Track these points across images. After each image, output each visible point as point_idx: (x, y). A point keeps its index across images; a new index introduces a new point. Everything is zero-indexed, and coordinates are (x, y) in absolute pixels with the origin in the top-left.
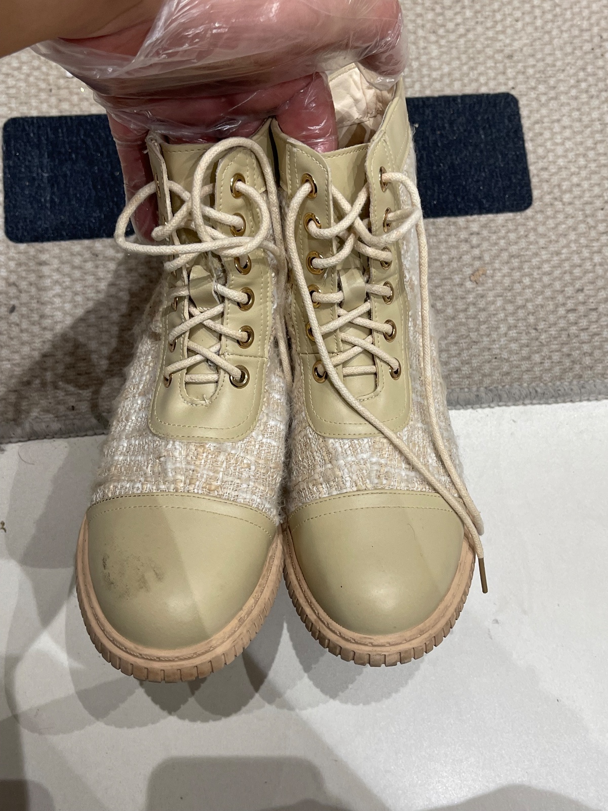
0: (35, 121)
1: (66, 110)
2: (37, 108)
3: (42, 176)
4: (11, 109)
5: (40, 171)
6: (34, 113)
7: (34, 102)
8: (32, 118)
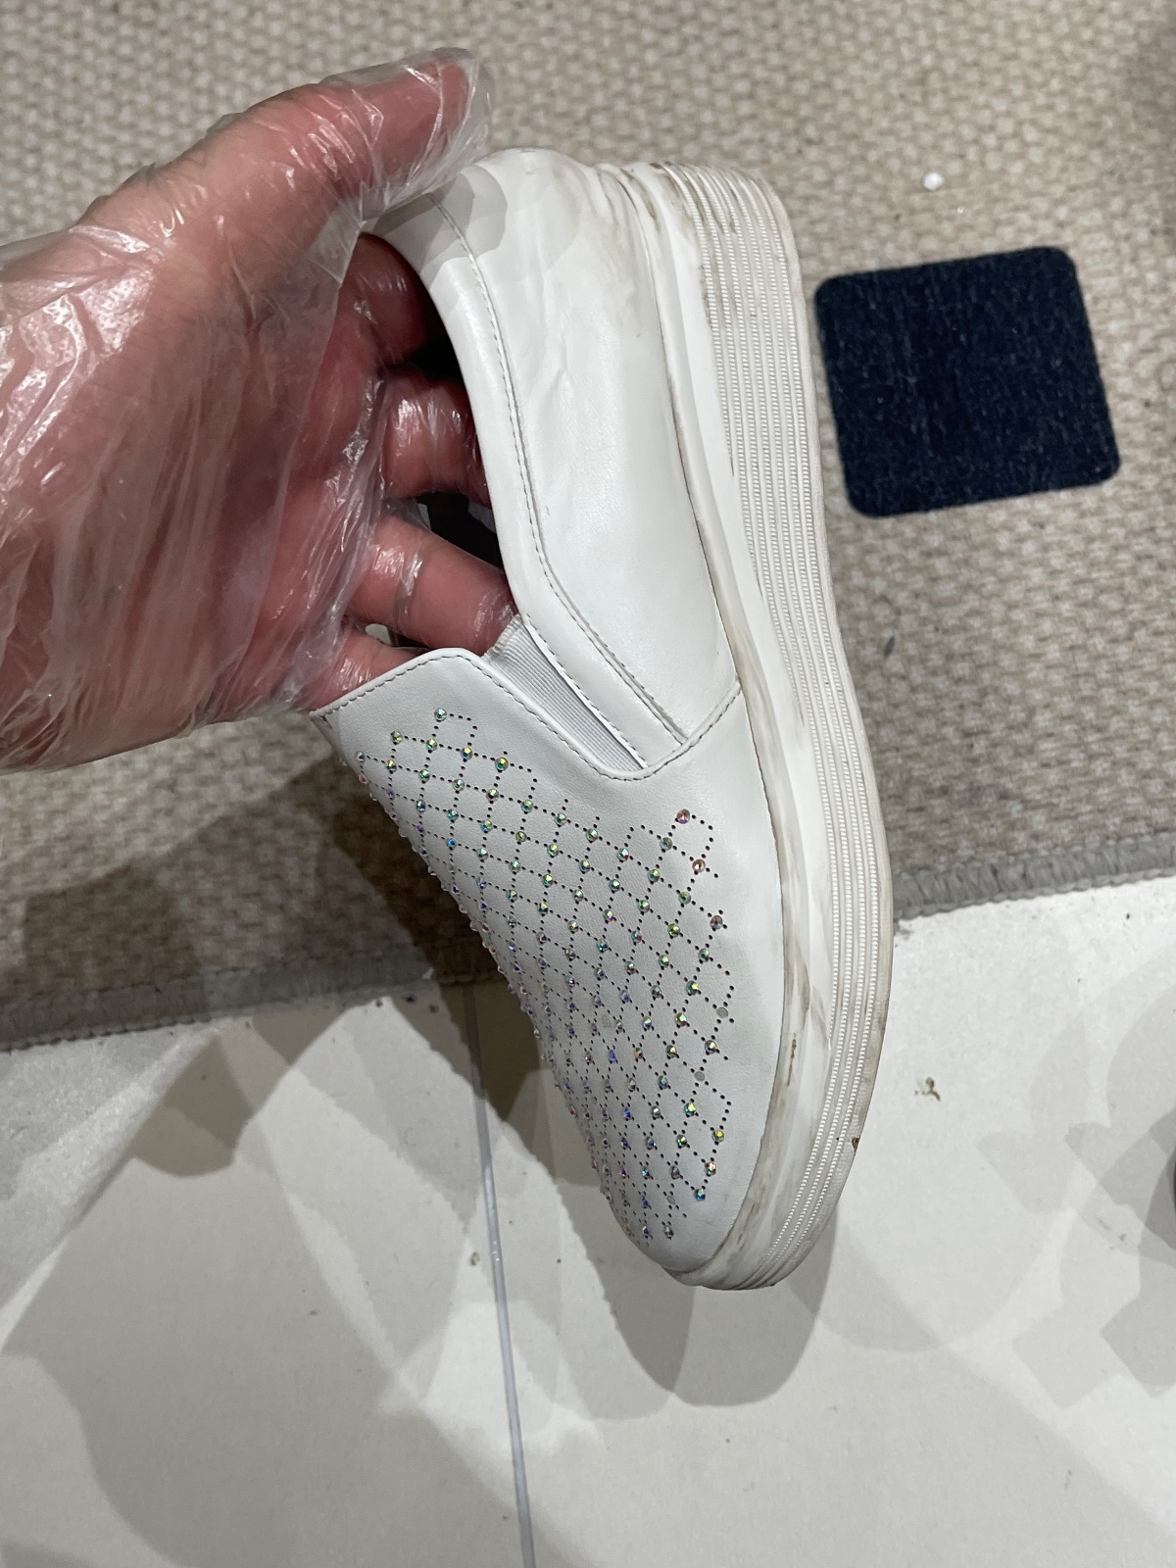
0: (875, 280)
1: (933, 252)
2: (874, 253)
3: (905, 381)
4: (823, 261)
5: (900, 374)
6: (872, 265)
7: (868, 244)
8: (870, 275)
